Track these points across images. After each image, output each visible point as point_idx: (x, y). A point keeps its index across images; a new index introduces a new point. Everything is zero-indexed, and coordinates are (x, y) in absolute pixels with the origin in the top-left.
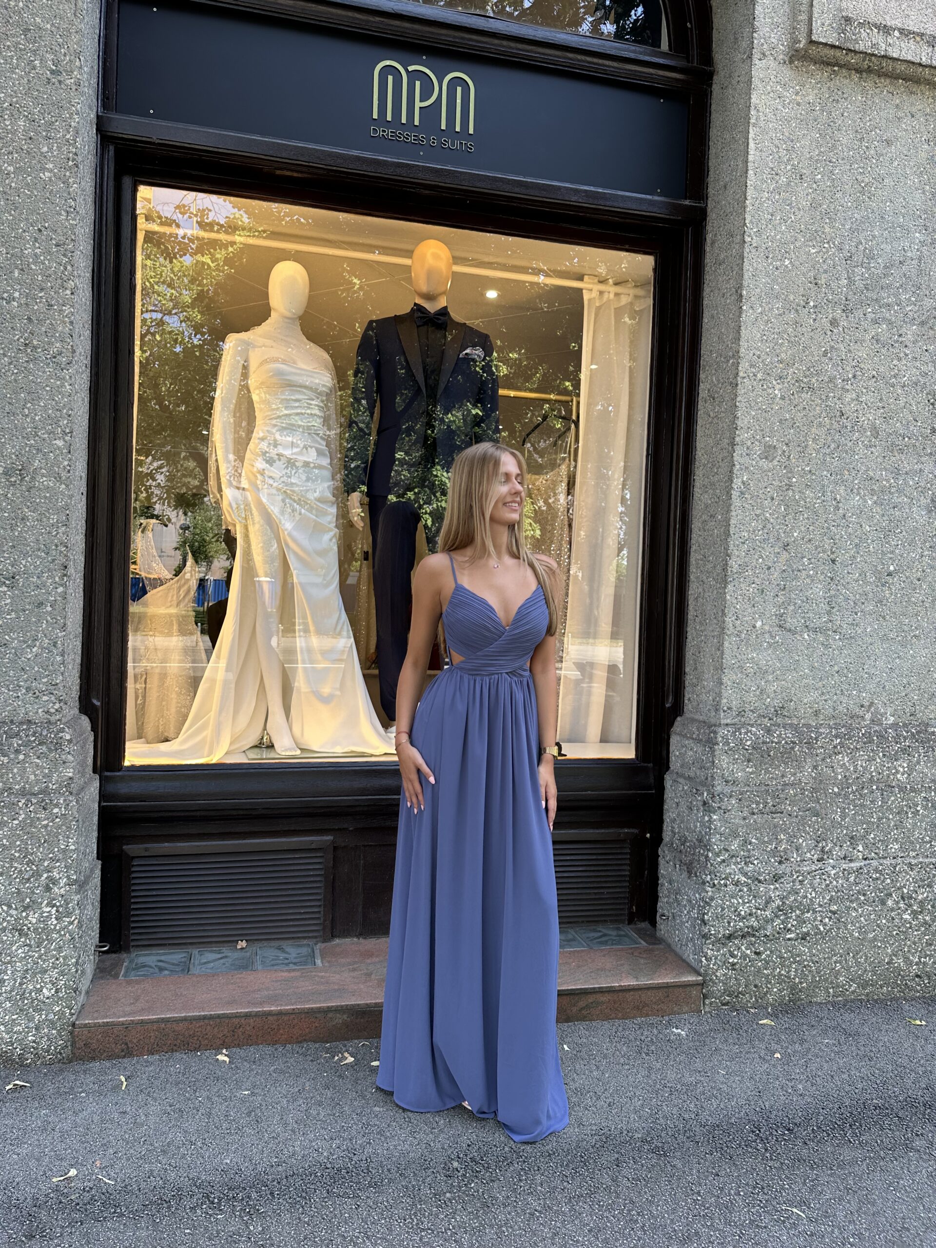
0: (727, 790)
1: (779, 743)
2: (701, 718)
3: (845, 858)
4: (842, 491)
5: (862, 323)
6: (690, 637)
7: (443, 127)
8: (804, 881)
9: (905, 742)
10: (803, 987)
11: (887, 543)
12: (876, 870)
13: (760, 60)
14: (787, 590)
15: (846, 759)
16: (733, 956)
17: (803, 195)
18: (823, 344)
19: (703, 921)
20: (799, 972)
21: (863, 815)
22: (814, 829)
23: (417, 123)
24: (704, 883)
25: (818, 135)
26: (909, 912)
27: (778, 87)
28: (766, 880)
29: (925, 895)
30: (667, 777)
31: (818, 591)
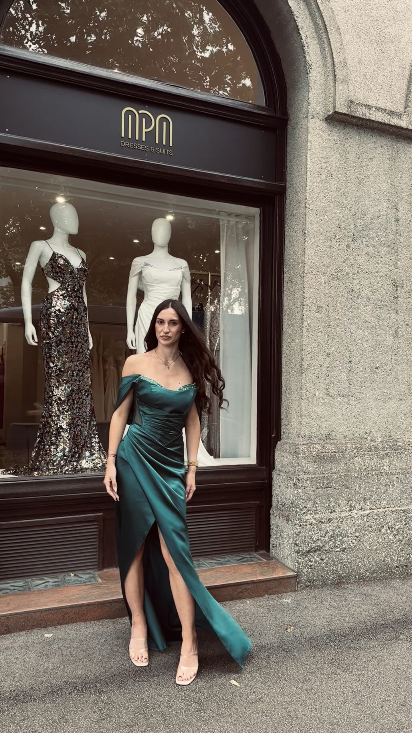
0: (306, 477)
1: (328, 452)
2: (290, 442)
3: (361, 509)
4: (354, 328)
5: (361, 246)
6: (283, 401)
7: (157, 142)
8: (343, 521)
9: (387, 450)
10: (344, 576)
11: (375, 353)
12: (376, 515)
13: (312, 119)
14: (329, 377)
15: (360, 459)
16: (310, 561)
17: (333, 184)
18: (343, 257)
19: (296, 544)
20: (342, 568)
21: (369, 487)
22: (347, 495)
23: (144, 139)
24: (296, 524)
25: (339, 156)
26: (392, 535)
27: (320, 132)
28: (325, 522)
29: (399, 526)
30: (274, 473)
31: (344, 377)
